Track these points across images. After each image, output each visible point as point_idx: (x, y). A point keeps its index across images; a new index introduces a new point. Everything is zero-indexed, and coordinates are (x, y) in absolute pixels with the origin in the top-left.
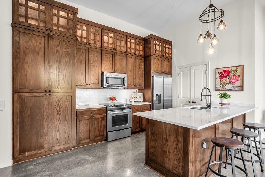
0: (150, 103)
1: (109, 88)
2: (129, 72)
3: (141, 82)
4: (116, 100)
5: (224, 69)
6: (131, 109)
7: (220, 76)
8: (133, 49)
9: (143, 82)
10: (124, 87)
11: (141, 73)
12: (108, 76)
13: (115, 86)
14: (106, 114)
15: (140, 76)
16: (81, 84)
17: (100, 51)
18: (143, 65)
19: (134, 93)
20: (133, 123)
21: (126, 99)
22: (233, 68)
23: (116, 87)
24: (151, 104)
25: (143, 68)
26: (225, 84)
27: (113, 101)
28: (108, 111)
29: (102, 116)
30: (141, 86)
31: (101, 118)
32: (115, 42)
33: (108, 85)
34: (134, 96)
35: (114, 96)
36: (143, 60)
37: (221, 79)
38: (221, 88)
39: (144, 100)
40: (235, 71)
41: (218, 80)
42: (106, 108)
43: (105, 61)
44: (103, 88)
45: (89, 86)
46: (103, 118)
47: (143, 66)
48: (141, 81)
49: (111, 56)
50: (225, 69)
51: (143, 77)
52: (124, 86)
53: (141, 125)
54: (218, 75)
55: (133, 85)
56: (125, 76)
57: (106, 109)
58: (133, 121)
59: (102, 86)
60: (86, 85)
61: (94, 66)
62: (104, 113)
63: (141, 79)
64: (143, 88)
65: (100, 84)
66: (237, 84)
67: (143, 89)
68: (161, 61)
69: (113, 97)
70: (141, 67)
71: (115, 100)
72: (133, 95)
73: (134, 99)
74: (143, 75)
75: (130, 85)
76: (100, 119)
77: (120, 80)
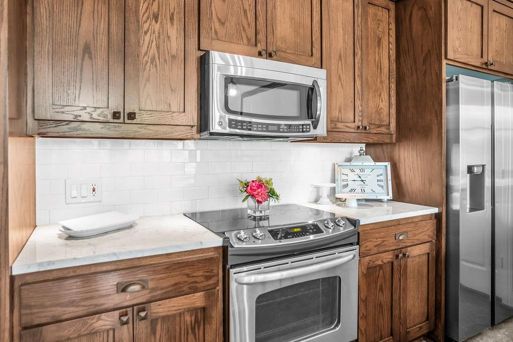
0: (435, 210)
1: (242, 136)
2: (334, 61)
3: (385, 112)
4: (275, 196)
6: (352, 244)
9: (393, 111)
10: (313, 132)
11: (386, 70)
12: (232, 72)
13: (270, 128)
14: (220, 287)
15: (381, 82)
16: (82, 113)
18: (393, 33)
19: (349, 160)
20: (361, 315)
21: (318, 188)
23: (275, 128)
24: (438, 216)
25: (393, 47)
27: (259, 202)
28: (233, 266)
29: (197, 299)
30: (383, 130)
31: (193, 311)
33: (233, 117)
34: (352, 176)
35: (265, 176)
36: (393, 13)
39: (400, 194)
42: (221, 251)
44: (205, 134)
45: (129, 127)
46: (204, 309)
47: (393, 40)
48: (384, 105)
51: (393, 86)
52: (315, 127)
53: (396, 320)
55: (352, 125)
56: (320, 75)
57: (219, 255)
58: (362, 306)
59: (203, 124)
60: (115, 115)
61: (156, 17)
62: (208, 278)
63: (385, 96)
64: (394, 136)
65: (192, 117)
67: (394, 141)
68: (480, 8)
69: (260, 184)
70: (385, 43)
71: (272, 194)
72: (346, 171)
73: (352, 185)
74: (393, 80)
75: (340, 125)
76: (188, 318)
77: (294, 95)
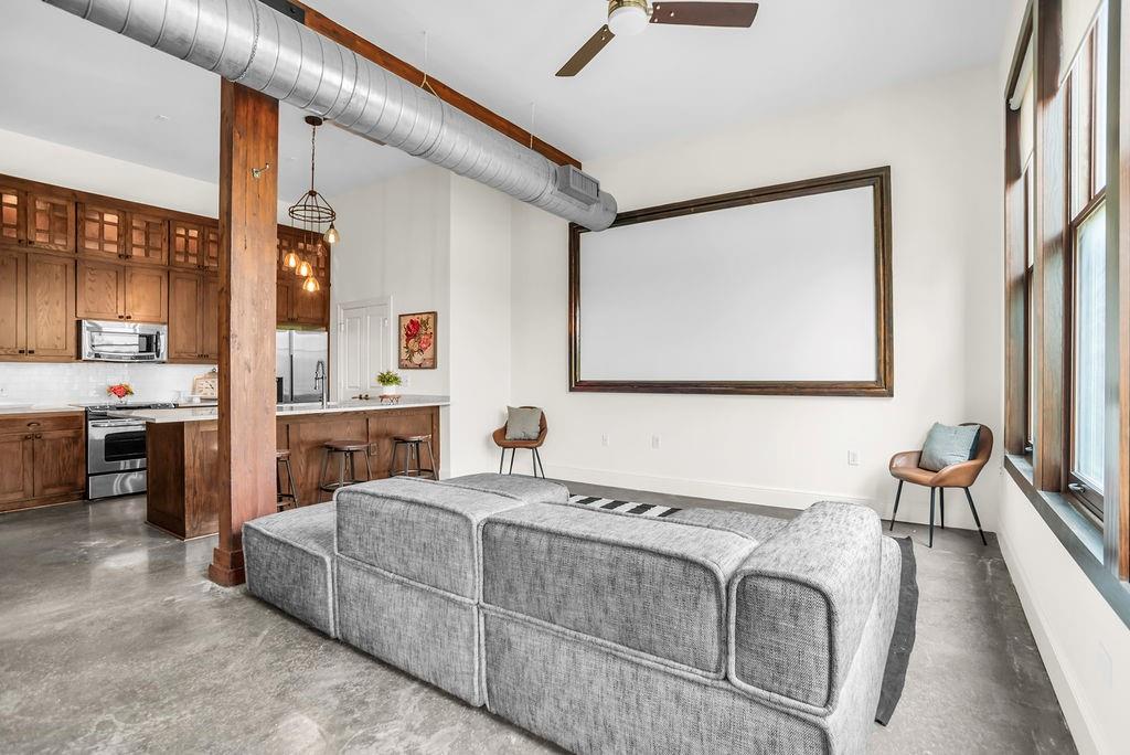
1: (103, 362)
2: (179, 318)
4: (132, 393)
5: (411, 317)
7: (407, 334)
8: (194, 255)
10: (156, 359)
13: (123, 357)
14: (83, 429)
17: (71, 263)
19: (206, 375)
22: (424, 317)
26: (413, 352)
27: (118, 396)
28: (90, 420)
31: (68, 438)
32: (128, 236)
33: (97, 352)
34: (206, 385)
35: (125, 384)
37: (407, 341)
38: (407, 362)
40: (425, 323)
41: (404, 343)
42: (84, 413)
43: (91, 289)
44: (79, 361)
45: (31, 357)
46: (73, 438)
49: (113, 275)
50: (415, 318)
52: (158, 357)
54: (403, 332)
55: (195, 355)
56: (162, 329)
57: (83, 415)
60: (20, 352)
61: (47, 303)
62: (78, 427)
65: (72, 351)
66: (428, 353)
69: (122, 387)
72: (202, 382)
73: (205, 391)
75: (182, 355)
76: (64, 441)
